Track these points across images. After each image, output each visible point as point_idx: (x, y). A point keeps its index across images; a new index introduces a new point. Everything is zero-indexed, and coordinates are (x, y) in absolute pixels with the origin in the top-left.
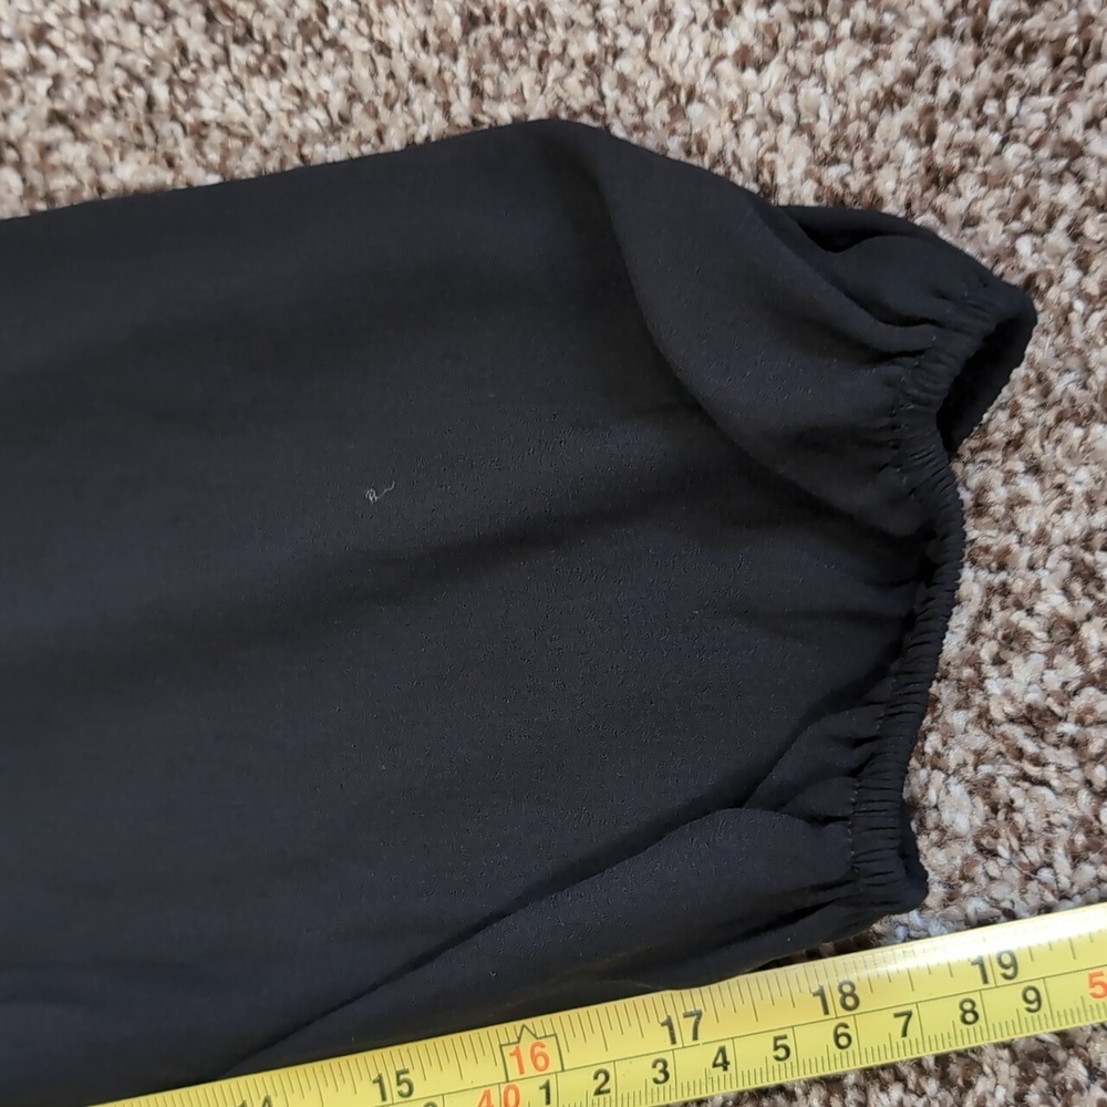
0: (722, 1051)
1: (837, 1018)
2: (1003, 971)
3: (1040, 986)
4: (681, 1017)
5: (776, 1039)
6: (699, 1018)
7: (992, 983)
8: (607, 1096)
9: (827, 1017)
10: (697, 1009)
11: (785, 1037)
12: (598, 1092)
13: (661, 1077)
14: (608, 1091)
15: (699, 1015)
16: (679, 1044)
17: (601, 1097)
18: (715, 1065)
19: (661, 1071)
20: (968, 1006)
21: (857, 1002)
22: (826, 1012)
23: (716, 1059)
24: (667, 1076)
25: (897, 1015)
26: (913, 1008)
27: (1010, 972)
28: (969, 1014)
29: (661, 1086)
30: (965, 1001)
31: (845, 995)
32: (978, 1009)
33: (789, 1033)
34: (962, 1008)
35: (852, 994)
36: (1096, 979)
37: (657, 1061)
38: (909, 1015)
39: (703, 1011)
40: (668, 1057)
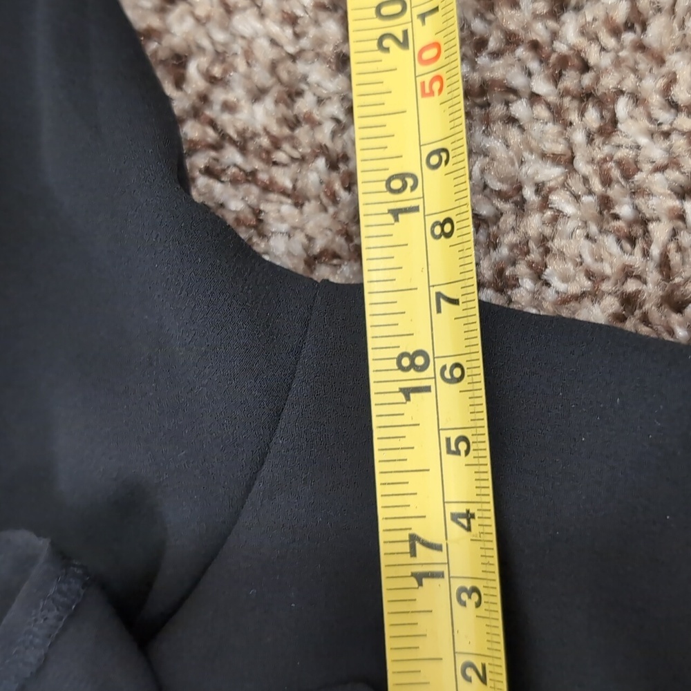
0: (455, 517)
1: (435, 378)
2: (408, 188)
3: (426, 150)
4: (413, 560)
5: (449, 451)
6: (419, 539)
7: (419, 203)
8: (488, 669)
9: (433, 389)
10: (407, 538)
11: (448, 440)
12: (483, 680)
13: (475, 597)
14: (484, 667)
15: (413, 539)
16: (444, 569)
17: (489, 676)
18: (469, 529)
19: (470, 597)
20: (438, 230)
21: (421, 353)
22: (427, 389)
23: (463, 526)
24: (475, 590)
25: (439, 310)
26: (434, 291)
27: (410, 182)
28: (445, 228)
29: (484, 599)
30: (432, 232)
31: (413, 365)
32: (441, 218)
33: (444, 435)
34: (440, 237)
35: (412, 357)
36: (427, 90)
37: (459, 599)
38: (439, 295)
39: (411, 532)
40: (457, 584)
